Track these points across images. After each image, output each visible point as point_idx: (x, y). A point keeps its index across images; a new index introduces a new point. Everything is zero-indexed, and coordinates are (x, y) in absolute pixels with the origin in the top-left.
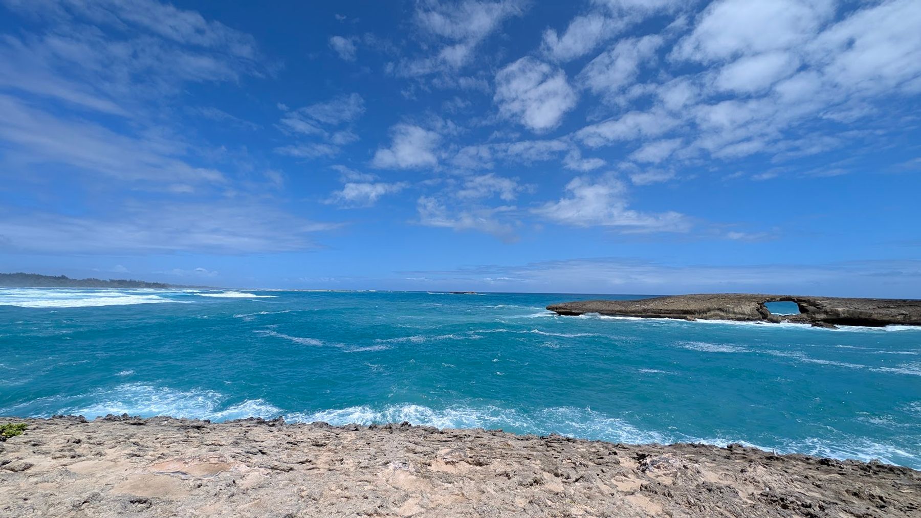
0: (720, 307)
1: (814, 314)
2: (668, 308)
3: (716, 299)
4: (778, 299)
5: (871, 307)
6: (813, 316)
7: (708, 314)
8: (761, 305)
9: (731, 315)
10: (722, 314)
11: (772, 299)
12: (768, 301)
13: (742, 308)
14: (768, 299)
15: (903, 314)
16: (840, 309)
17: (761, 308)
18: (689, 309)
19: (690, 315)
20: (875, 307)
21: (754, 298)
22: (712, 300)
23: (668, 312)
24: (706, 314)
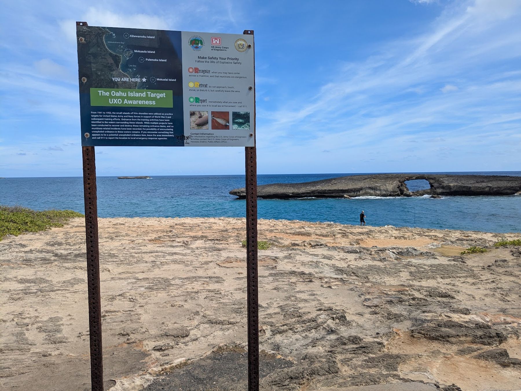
0: (370, 186)
1: (436, 189)
2: (330, 189)
3: (368, 180)
4: (414, 178)
5: (472, 182)
6: (435, 190)
7: (361, 192)
8: (402, 183)
9: (378, 192)
10: (372, 192)
11: (410, 178)
12: (408, 180)
13: (386, 186)
14: (407, 178)
15: (489, 187)
16: (452, 185)
17: (402, 185)
18: (347, 188)
19: (347, 194)
20: (475, 182)
21: (398, 177)
22: (366, 180)
23: (330, 192)
24: (360, 192)
